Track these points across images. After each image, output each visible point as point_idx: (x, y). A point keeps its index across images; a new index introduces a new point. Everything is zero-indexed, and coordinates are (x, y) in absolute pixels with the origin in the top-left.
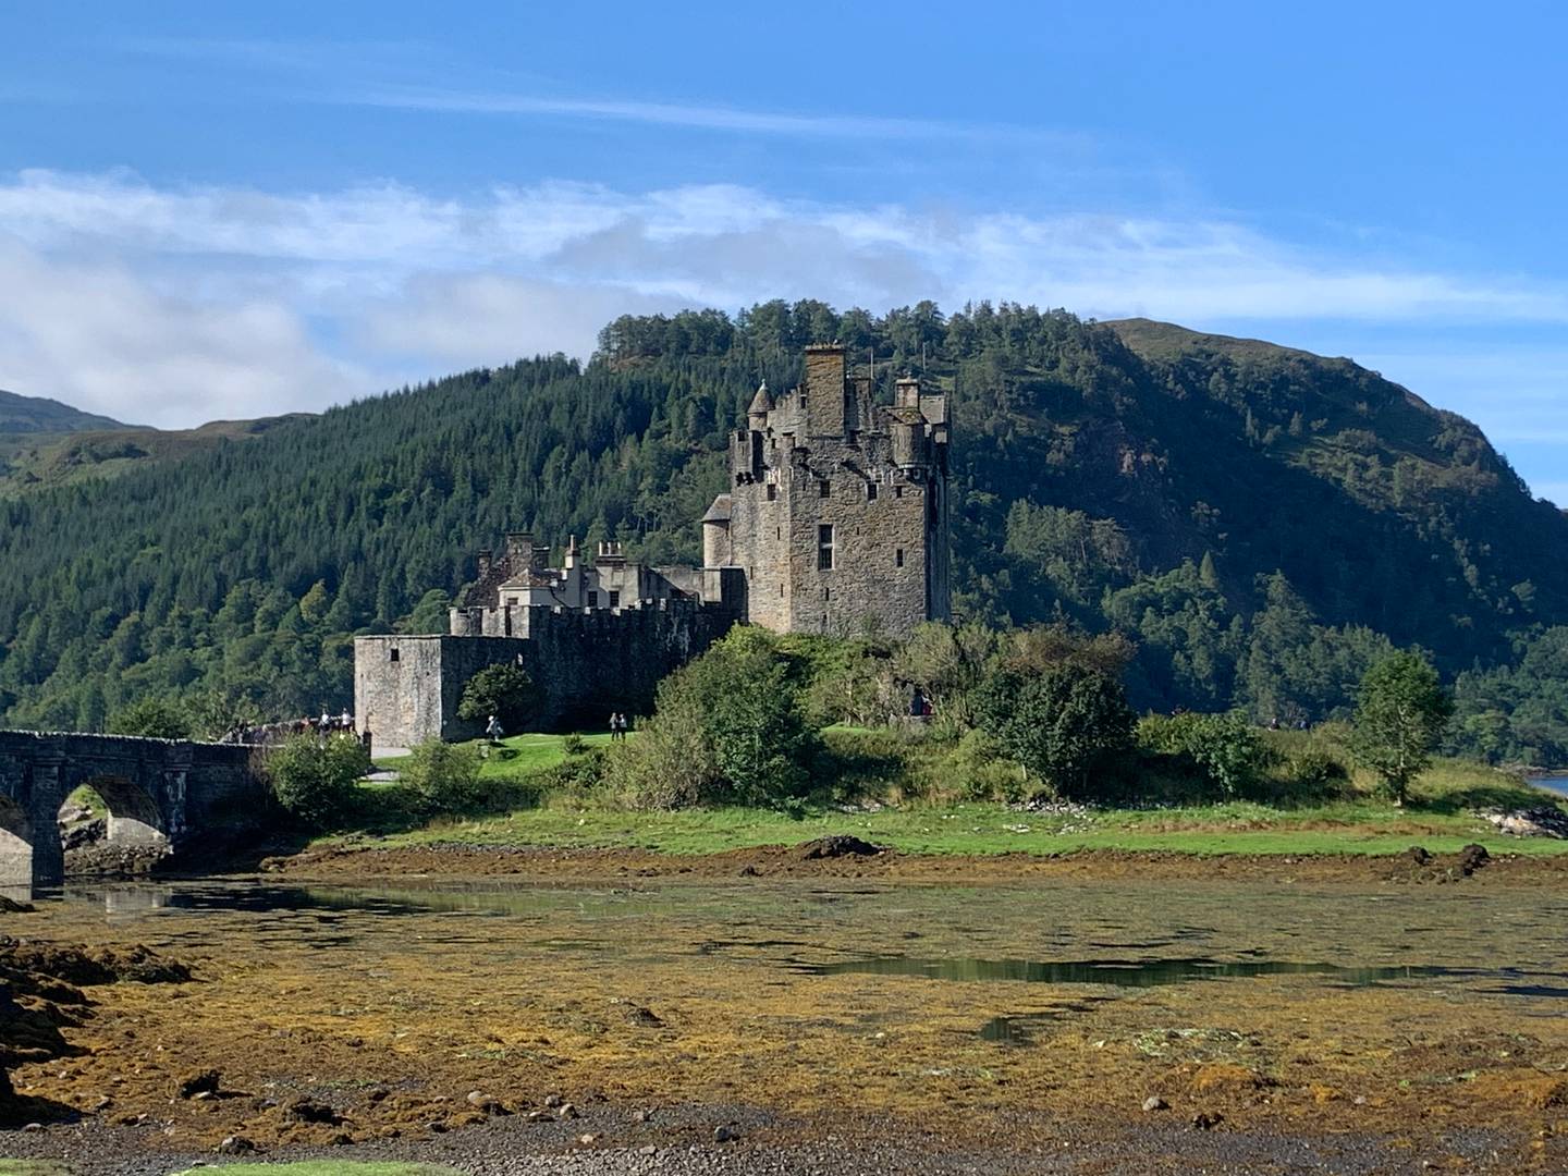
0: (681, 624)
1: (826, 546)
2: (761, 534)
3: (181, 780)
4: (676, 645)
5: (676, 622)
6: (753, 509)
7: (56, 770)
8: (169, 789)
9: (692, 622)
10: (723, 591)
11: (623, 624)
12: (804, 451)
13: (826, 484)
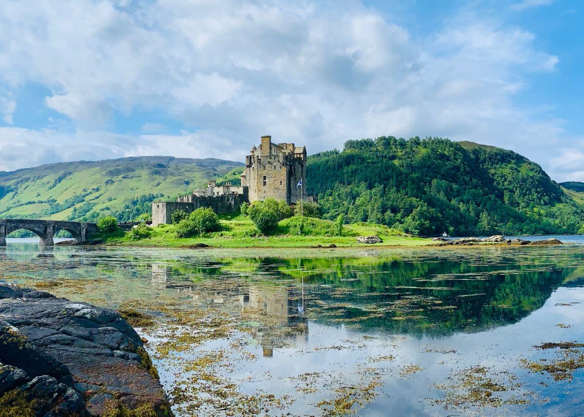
0: (232, 199)
1: (265, 181)
2: (251, 179)
4: (231, 204)
5: (230, 199)
6: (250, 173)
8: (82, 232)
9: (235, 199)
10: (243, 191)
12: (260, 159)
13: (265, 167)
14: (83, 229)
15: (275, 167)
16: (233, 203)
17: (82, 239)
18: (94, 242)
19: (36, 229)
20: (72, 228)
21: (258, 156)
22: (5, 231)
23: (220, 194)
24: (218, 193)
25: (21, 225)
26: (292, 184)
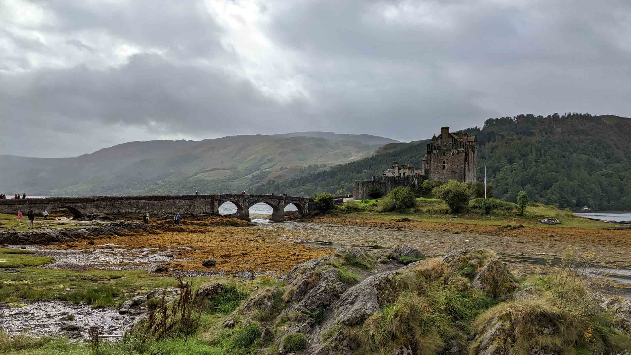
0: (416, 179)
1: (444, 165)
2: (432, 163)
3: (307, 204)
4: (415, 183)
5: (414, 179)
6: (431, 158)
7: (283, 202)
8: (305, 206)
9: (418, 179)
10: (425, 173)
11: (403, 179)
12: (440, 147)
13: (444, 153)
14: (306, 203)
15: (453, 154)
16: (416, 182)
17: (305, 211)
18: (315, 213)
19: (272, 202)
20: (298, 202)
21: (438, 144)
22: (249, 204)
23: (406, 174)
24: (404, 174)
25: (261, 199)
26: (466, 168)
